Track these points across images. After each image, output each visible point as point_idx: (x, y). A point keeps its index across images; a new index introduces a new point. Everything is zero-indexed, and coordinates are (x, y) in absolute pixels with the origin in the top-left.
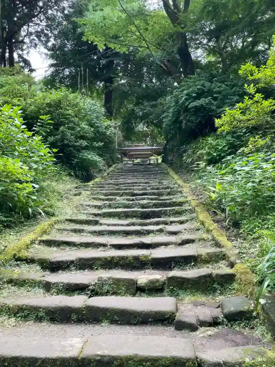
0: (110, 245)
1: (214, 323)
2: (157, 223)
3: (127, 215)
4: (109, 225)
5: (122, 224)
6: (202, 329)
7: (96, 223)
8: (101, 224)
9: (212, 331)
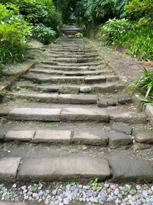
0: (64, 74)
1: (114, 105)
2: (85, 66)
3: (71, 62)
4: (62, 66)
5: (67, 66)
6: (109, 107)
7: (56, 64)
8: (58, 65)
9: (113, 108)
